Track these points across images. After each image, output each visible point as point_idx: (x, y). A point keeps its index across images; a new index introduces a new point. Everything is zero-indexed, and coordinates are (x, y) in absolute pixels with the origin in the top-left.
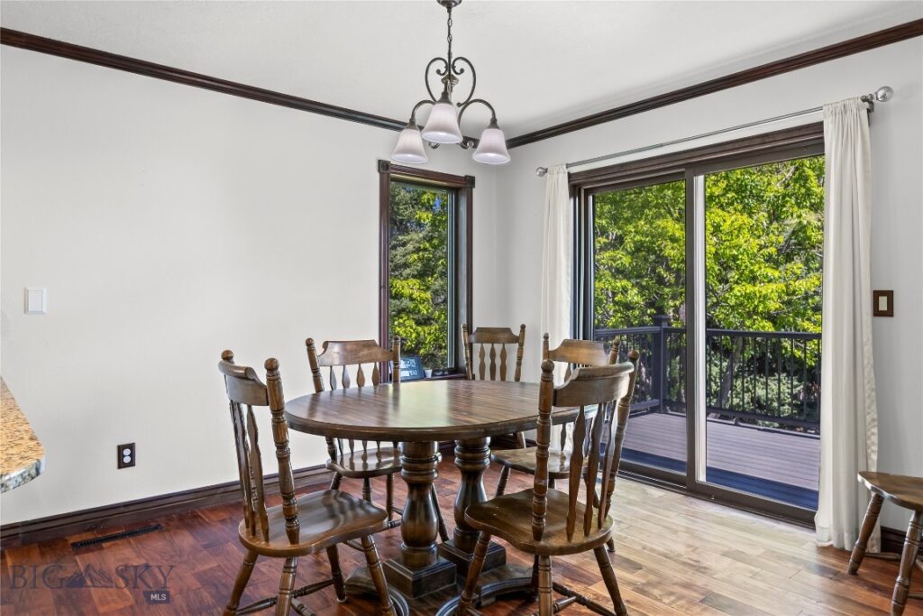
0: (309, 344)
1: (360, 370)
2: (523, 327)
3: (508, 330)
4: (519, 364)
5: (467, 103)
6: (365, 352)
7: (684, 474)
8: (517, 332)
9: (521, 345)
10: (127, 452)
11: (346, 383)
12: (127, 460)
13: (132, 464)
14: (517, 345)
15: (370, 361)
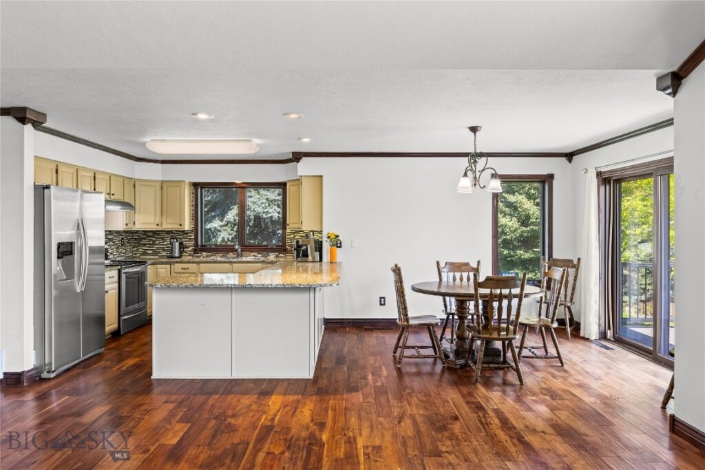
0: (438, 263)
1: (468, 275)
2: (579, 259)
3: (572, 261)
4: (575, 280)
5: (483, 170)
6: (464, 267)
7: (652, 349)
8: (575, 262)
9: (577, 270)
10: (383, 300)
11: (454, 279)
12: (383, 303)
13: (384, 304)
14: (574, 270)
15: (466, 272)
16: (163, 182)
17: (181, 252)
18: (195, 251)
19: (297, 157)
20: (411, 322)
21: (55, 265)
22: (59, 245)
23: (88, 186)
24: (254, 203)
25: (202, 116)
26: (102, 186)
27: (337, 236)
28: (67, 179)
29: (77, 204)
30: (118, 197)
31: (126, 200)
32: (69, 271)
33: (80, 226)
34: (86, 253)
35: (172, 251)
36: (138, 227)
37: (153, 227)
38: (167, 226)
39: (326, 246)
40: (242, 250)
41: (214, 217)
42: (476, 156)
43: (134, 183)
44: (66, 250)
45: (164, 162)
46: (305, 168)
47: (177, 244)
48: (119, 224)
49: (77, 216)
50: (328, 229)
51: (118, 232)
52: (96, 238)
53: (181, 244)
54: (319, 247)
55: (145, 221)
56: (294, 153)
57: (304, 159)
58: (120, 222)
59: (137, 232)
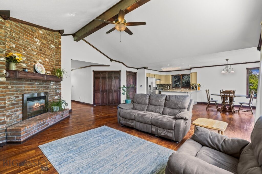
12: (212, 99)
16: (166, 75)
17: (169, 88)
18: (172, 88)
19: (191, 69)
20: (211, 102)
21: (149, 88)
22: (149, 85)
23: (153, 77)
24: (186, 78)
25: (168, 65)
26: (156, 77)
27: (200, 85)
28: (150, 76)
29: (152, 80)
30: (158, 78)
31: (160, 79)
32: (150, 89)
33: (152, 83)
34: (153, 88)
35: (168, 88)
36: (162, 83)
37: (164, 83)
38: (167, 83)
39: (197, 87)
40: (181, 88)
41: (178, 82)
42: (227, 65)
43: (161, 76)
44: (150, 86)
45: (166, 72)
46: (193, 71)
47: (169, 87)
48: (158, 83)
49: (152, 81)
50: (198, 83)
51: (158, 84)
52: (154, 86)
53: (169, 86)
54: (196, 87)
55: (163, 82)
56: (190, 68)
57: (192, 69)
58: (158, 82)
59: (162, 84)
